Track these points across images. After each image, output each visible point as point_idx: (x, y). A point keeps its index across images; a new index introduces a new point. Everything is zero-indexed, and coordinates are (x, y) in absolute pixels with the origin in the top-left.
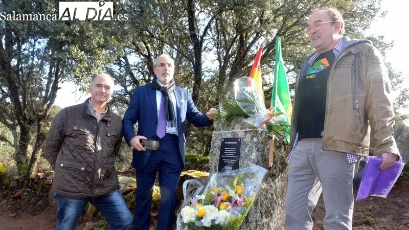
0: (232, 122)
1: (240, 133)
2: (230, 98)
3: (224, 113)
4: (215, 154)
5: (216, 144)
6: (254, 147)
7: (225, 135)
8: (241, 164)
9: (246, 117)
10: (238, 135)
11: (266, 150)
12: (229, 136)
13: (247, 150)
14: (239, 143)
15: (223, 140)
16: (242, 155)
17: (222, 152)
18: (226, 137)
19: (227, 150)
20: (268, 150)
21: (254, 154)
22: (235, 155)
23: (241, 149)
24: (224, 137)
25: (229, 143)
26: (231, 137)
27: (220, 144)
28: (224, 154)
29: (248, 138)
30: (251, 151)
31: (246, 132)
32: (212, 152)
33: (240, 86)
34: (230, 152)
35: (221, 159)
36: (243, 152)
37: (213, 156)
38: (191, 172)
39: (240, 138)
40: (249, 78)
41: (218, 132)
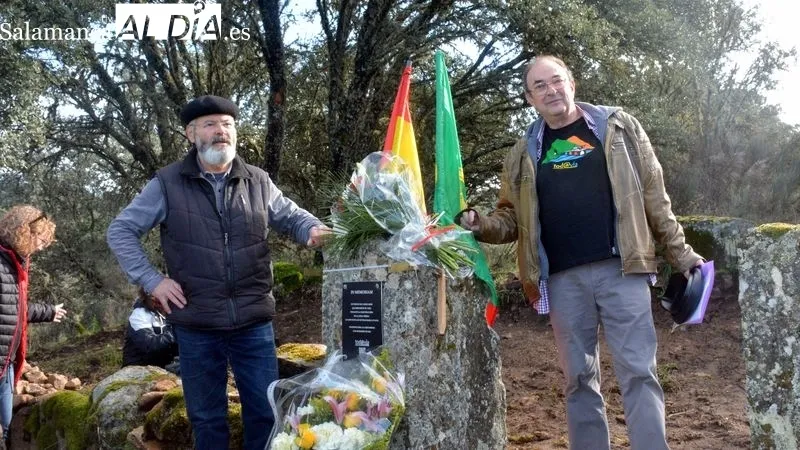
0: (361, 250)
1: (378, 273)
2: (350, 199)
3: (342, 232)
4: (333, 316)
5: (332, 294)
6: (407, 300)
7: (349, 276)
8: (385, 334)
9: (386, 236)
10: (373, 276)
11: (431, 300)
12: (357, 278)
13: (394, 305)
14: (377, 293)
15: (345, 287)
16: (386, 316)
17: (346, 312)
18: (351, 281)
19: (356, 306)
20: (435, 299)
21: (408, 313)
22: (372, 317)
23: (383, 305)
24: (346, 280)
25: (357, 292)
26: (361, 280)
27: (340, 295)
28: (351, 316)
29: (392, 284)
30: (401, 307)
31: (388, 269)
32: (327, 311)
33: (369, 171)
34: (362, 311)
35: (345, 326)
36: (387, 310)
37: (329, 321)
38: (288, 349)
39: (379, 283)
40: (387, 155)
41: (334, 270)
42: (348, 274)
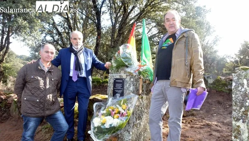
0: (119, 70)
1: (124, 76)
2: (117, 56)
3: (114, 65)
4: (111, 87)
5: (111, 81)
6: (131, 84)
7: (116, 77)
8: (125, 93)
9: (127, 67)
10: (123, 77)
11: (138, 85)
12: (118, 77)
13: (128, 85)
14: (123, 82)
15: (115, 79)
17: (114, 86)
18: (116, 78)
19: (117, 85)
20: (139, 84)
21: (131, 87)
22: (121, 88)
23: (125, 85)
24: (115, 78)
25: (118, 81)
26: (119, 78)
27: (113, 82)
28: (116, 87)
29: (128, 79)
30: (130, 86)
31: (127, 75)
32: (109, 86)
33: (123, 49)
34: (119, 86)
35: (114, 90)
36: (126, 86)
37: (110, 88)
38: (97, 96)
39: (124, 79)
40: (128, 45)
41: (112, 75)
42: (116, 76)
